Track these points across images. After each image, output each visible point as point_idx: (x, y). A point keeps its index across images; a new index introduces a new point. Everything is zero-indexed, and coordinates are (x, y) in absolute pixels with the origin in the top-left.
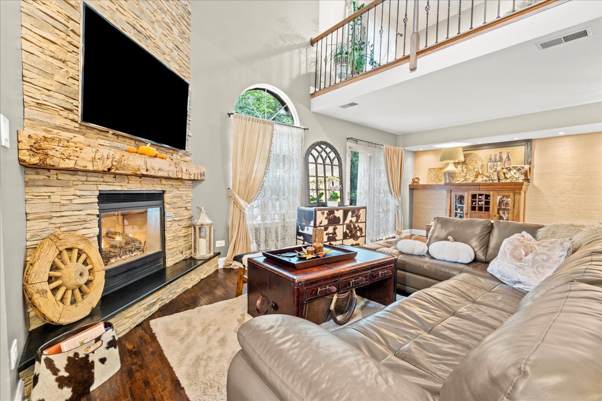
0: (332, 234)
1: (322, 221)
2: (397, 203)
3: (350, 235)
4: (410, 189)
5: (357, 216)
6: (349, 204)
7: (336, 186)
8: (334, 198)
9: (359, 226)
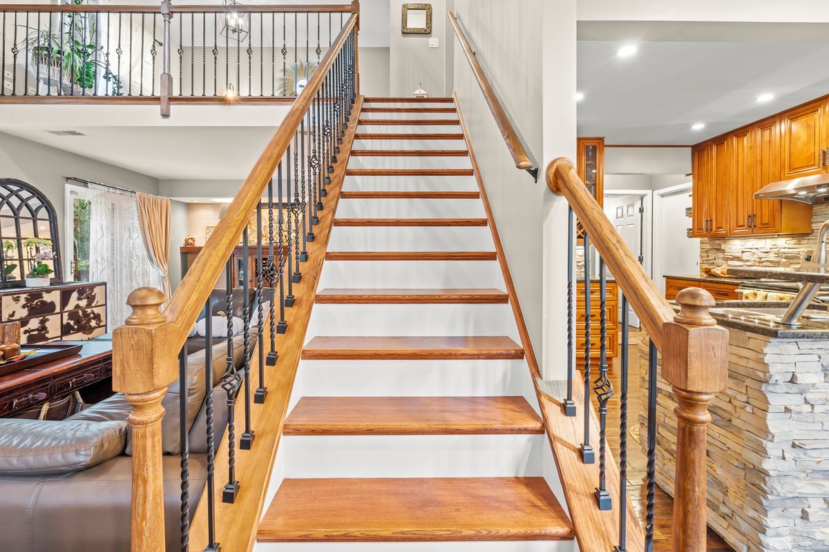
0: (38, 330)
1: (14, 312)
2: (161, 273)
3: (76, 327)
4: (181, 253)
5: (88, 298)
6: (72, 280)
7: (45, 253)
8: (40, 272)
9: (93, 312)
